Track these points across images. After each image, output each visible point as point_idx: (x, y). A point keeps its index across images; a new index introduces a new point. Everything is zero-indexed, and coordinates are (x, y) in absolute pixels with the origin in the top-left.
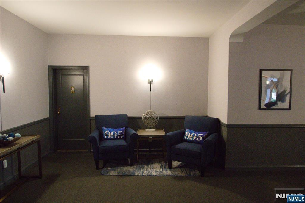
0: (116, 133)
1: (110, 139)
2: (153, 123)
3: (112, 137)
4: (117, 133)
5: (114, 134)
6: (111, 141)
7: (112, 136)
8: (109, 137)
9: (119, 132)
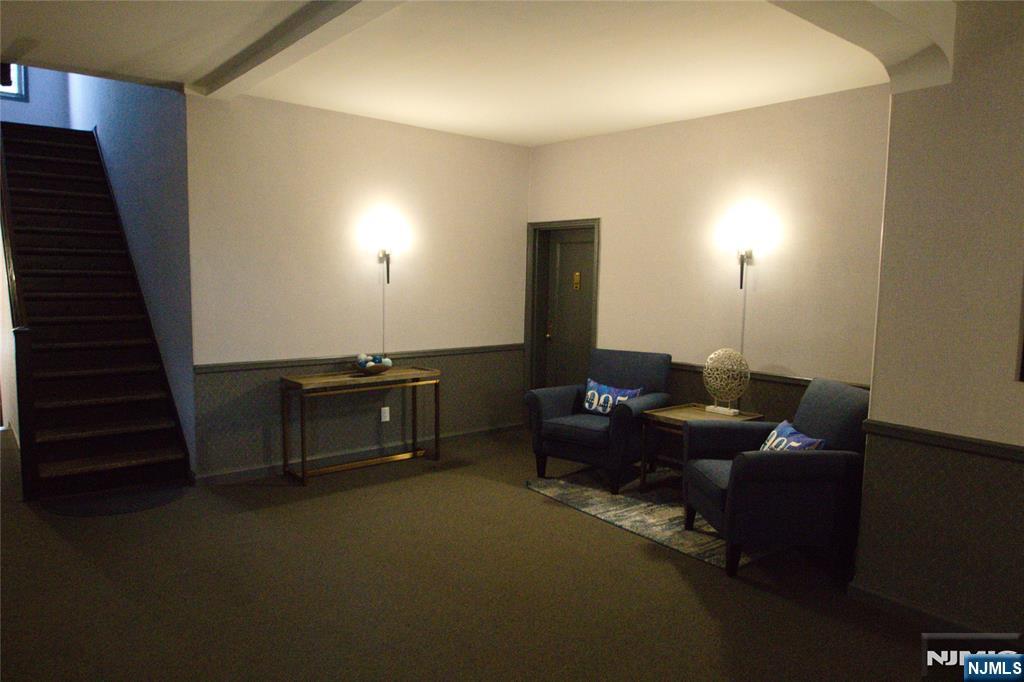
0: (611, 401)
1: (595, 413)
2: (729, 390)
3: (600, 409)
4: (614, 399)
5: (606, 401)
6: (598, 418)
7: (601, 406)
8: (593, 407)
9: (619, 398)
